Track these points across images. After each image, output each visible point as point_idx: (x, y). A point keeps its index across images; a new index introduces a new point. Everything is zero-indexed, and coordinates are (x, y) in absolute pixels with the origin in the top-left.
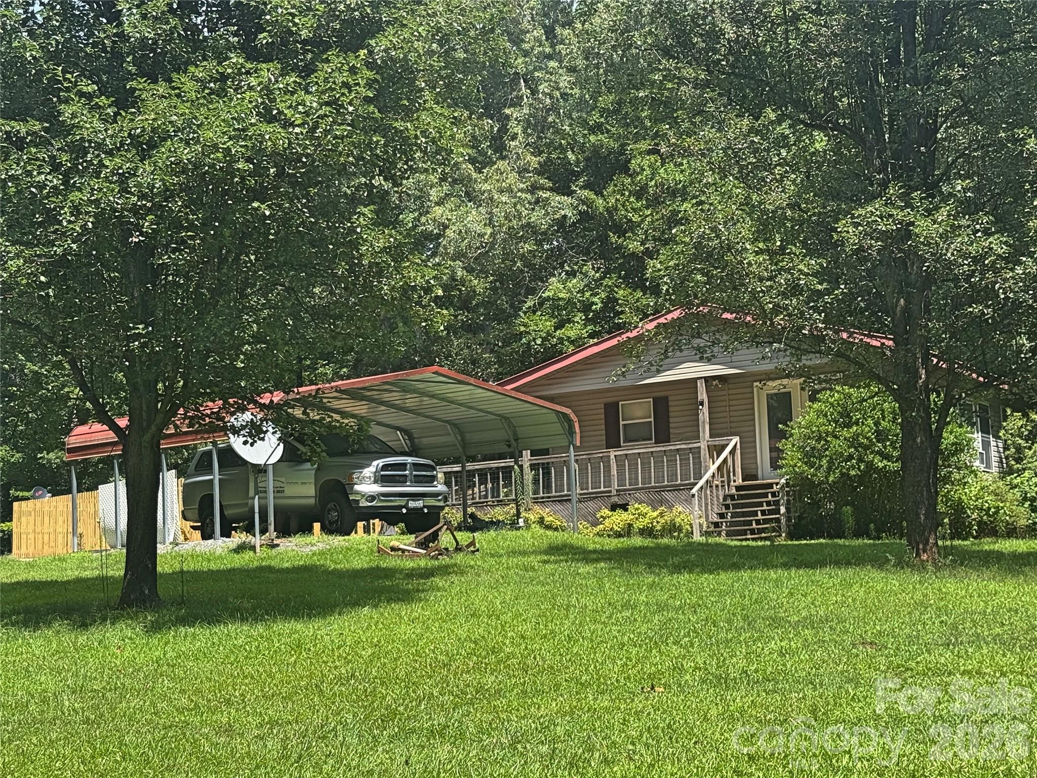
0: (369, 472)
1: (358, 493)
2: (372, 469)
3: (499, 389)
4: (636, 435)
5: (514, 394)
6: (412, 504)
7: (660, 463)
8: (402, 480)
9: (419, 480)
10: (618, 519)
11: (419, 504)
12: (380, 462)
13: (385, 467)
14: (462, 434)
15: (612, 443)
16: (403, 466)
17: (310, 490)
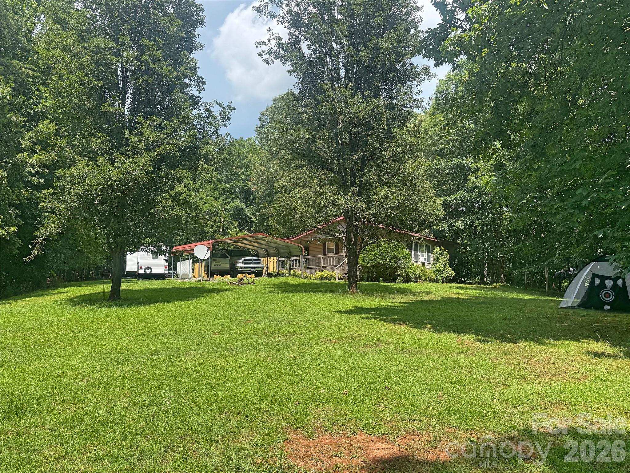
0: (241, 261)
1: (238, 266)
2: (242, 260)
3: (284, 240)
4: (330, 251)
5: (289, 242)
6: (252, 270)
7: (330, 260)
8: (250, 263)
9: (255, 263)
10: (321, 274)
11: (255, 270)
12: (244, 258)
13: (245, 260)
14: (278, 250)
15: (324, 253)
16: (251, 260)
17: (228, 265)
